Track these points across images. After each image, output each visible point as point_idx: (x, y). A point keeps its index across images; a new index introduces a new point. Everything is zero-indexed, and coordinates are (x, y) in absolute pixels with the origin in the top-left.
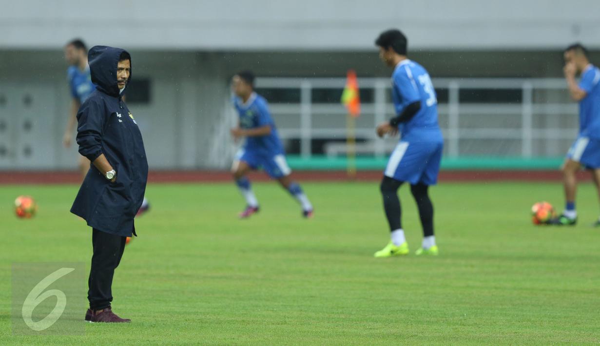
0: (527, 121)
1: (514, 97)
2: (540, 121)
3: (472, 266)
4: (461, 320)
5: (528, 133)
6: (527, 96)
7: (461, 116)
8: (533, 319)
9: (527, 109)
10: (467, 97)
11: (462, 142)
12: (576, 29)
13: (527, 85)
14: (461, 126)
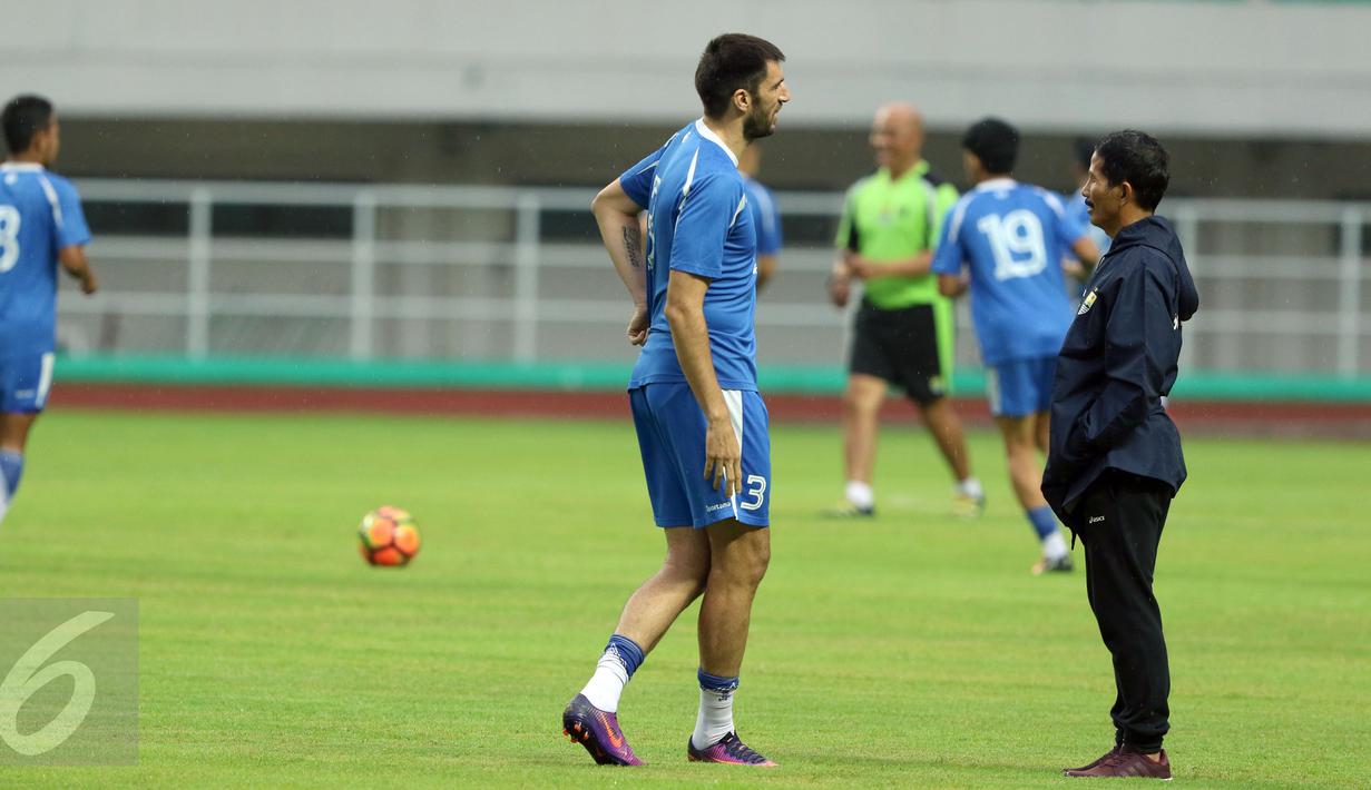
0: (363, 279)
1: (336, 224)
2: (390, 279)
3: (361, 605)
4: (387, 726)
5: (363, 305)
6: (364, 223)
7: (216, 266)
8: (545, 727)
9: (363, 251)
10: (229, 221)
11: (217, 322)
12: (473, 75)
13: (365, 199)
14: (215, 287)
